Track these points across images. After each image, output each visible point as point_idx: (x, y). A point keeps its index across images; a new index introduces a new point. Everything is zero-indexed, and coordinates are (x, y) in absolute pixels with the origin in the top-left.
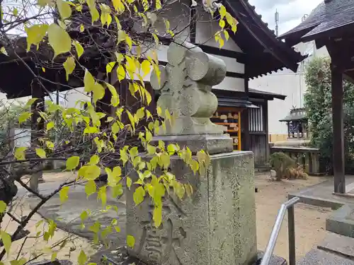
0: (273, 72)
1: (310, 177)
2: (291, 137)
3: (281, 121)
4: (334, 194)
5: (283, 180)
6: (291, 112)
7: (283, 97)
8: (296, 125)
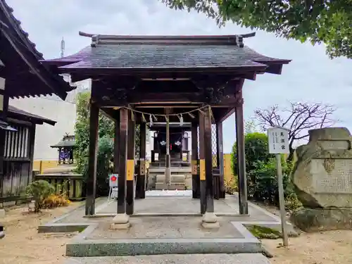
0: (42, 95)
1: (72, 203)
2: (62, 163)
3: (53, 147)
4: (84, 217)
5: (42, 210)
6: (64, 139)
7: (53, 123)
8: (67, 152)
